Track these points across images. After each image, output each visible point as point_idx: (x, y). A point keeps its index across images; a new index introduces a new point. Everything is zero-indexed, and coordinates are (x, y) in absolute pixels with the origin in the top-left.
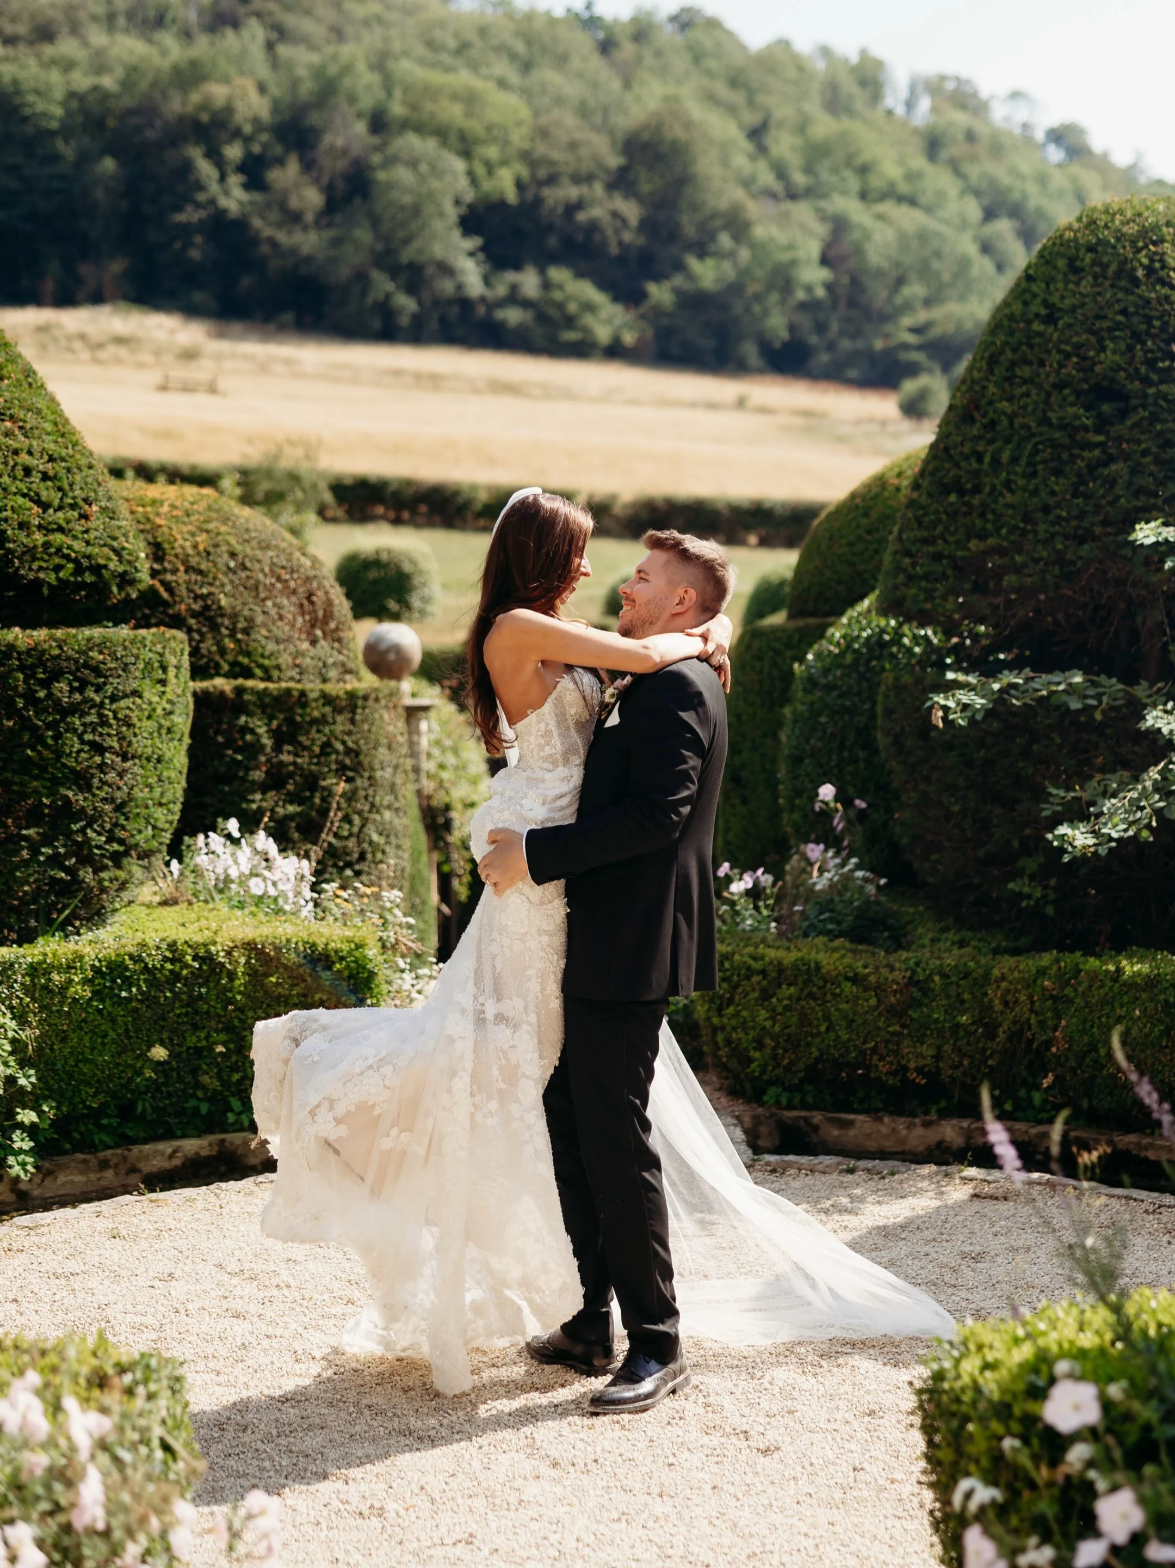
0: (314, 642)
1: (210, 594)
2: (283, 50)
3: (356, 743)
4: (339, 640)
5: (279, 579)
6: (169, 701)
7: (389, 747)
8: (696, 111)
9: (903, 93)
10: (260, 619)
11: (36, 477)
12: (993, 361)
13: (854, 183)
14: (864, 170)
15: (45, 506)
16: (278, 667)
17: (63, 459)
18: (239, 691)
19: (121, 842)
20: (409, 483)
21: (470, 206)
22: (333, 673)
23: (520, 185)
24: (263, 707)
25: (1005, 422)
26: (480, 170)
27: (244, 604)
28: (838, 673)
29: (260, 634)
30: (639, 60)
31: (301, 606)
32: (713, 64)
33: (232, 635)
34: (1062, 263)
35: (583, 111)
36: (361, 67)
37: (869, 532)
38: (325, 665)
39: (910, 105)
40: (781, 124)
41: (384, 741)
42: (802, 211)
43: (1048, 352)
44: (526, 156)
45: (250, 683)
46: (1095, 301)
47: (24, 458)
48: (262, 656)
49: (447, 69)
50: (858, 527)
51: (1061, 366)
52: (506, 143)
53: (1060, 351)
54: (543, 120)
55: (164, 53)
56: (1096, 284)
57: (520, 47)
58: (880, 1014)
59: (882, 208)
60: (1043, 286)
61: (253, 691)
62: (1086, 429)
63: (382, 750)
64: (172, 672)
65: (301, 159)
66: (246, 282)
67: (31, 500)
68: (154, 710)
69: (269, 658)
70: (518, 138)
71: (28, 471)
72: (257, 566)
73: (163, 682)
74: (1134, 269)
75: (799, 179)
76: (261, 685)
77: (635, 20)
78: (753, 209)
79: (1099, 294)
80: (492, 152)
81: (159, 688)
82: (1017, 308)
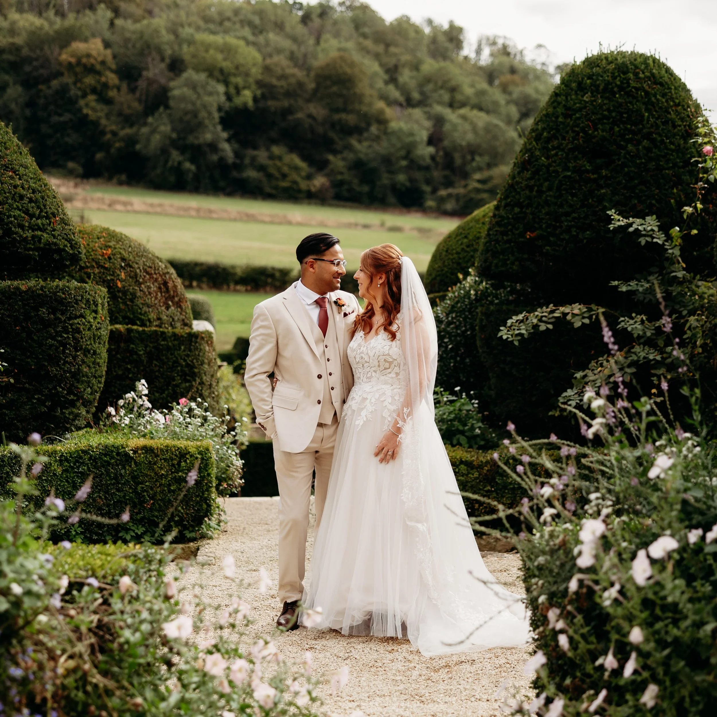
0: (168, 308)
1: (112, 280)
2: (119, 22)
3: (192, 361)
4: (180, 307)
5: (147, 273)
6: (98, 323)
7: (209, 364)
8: (357, 57)
9: (474, 47)
10: (139, 294)
11: (26, 201)
12: (537, 139)
13: (446, 97)
14: (453, 90)
15: (32, 216)
16: (149, 320)
17: (40, 192)
18: (129, 331)
19: (75, 395)
20: (196, 264)
21: (227, 112)
22: (178, 325)
23: (255, 99)
24: (142, 340)
25: (544, 170)
26: (232, 91)
27: (130, 286)
28: (454, 315)
29: (139, 302)
30: (322, 26)
31: (160, 288)
32: (366, 30)
33: (125, 303)
34: (574, 85)
35: (292, 57)
36: (164, 32)
37: (468, 246)
38: (173, 320)
39: (479, 51)
40: (404, 66)
41: (206, 361)
42: (417, 113)
43: (567, 132)
44: (260, 84)
45: (135, 327)
46: (592, 104)
47: (20, 190)
48: (141, 314)
49: (213, 33)
50: (462, 244)
51: (574, 139)
52: (247, 75)
53: (573, 131)
54: (268, 61)
55: (51, 23)
56: (593, 96)
57: (257, 20)
58: (480, 481)
59: (463, 111)
60: (564, 98)
61: (137, 331)
62: (587, 171)
63: (206, 366)
64: (100, 308)
65: (129, 85)
66: (99, 156)
67: (24, 212)
68: (91, 326)
69: (144, 315)
70: (256, 72)
71: (22, 197)
72: (136, 266)
73: (96, 312)
74: (613, 88)
75: (416, 96)
76: (141, 329)
77: (321, 5)
78: (389, 112)
79: (595, 101)
80: (239, 80)
81: (94, 314)
82: (550, 110)
